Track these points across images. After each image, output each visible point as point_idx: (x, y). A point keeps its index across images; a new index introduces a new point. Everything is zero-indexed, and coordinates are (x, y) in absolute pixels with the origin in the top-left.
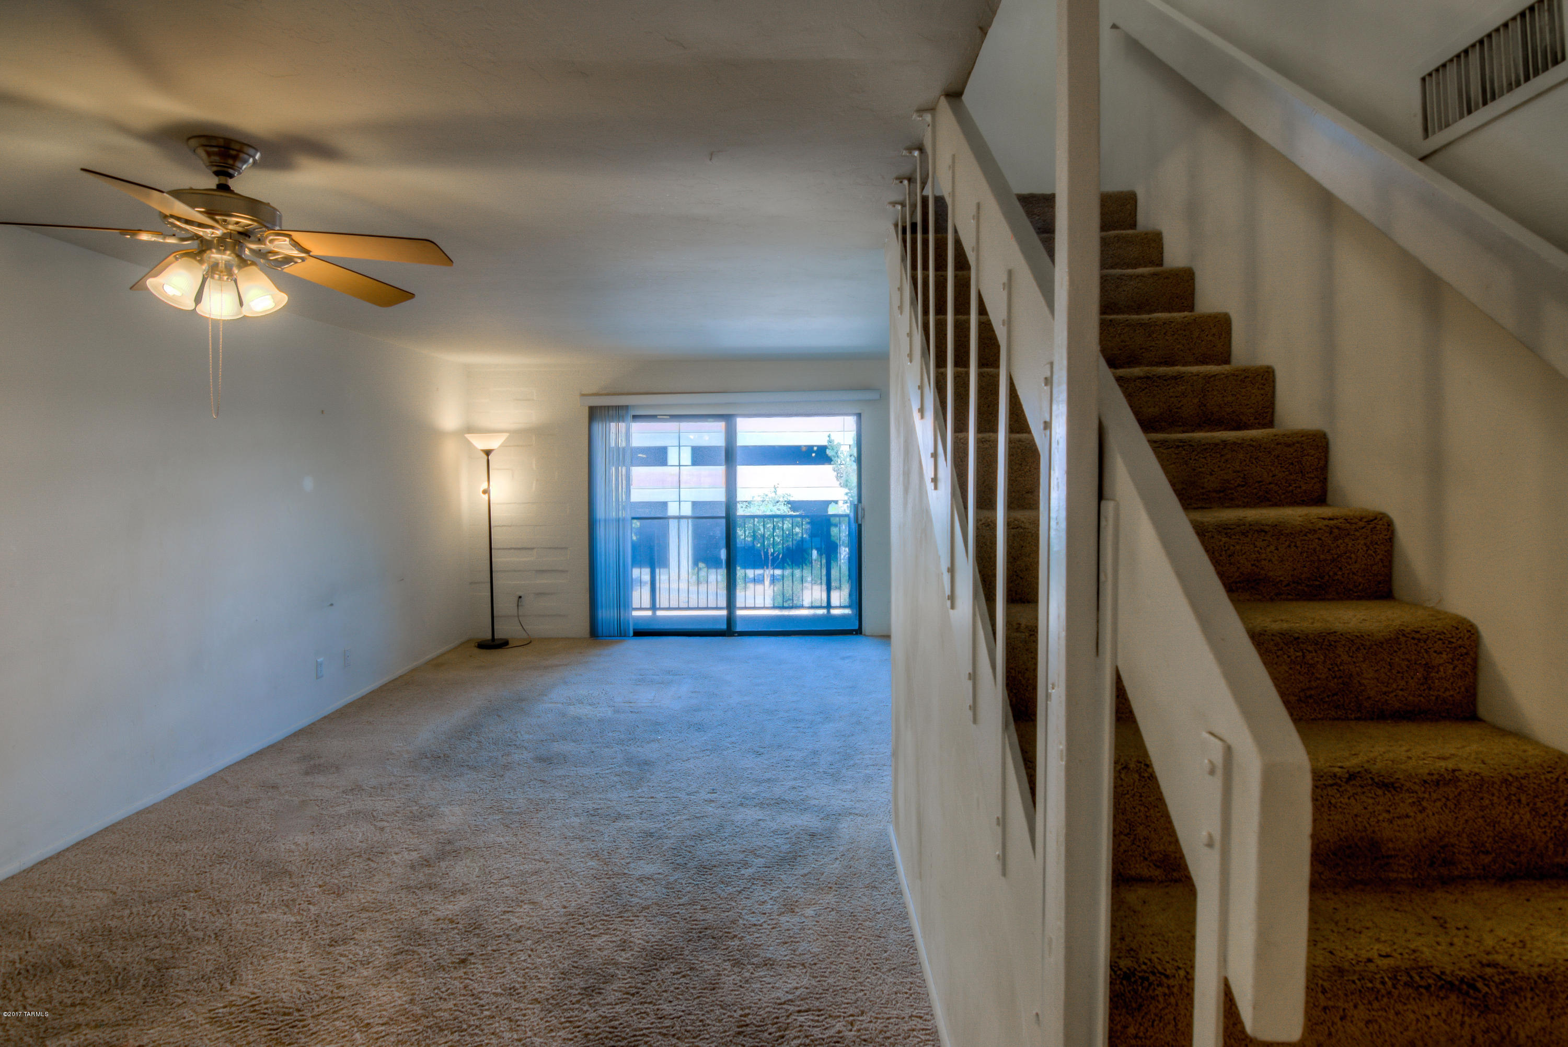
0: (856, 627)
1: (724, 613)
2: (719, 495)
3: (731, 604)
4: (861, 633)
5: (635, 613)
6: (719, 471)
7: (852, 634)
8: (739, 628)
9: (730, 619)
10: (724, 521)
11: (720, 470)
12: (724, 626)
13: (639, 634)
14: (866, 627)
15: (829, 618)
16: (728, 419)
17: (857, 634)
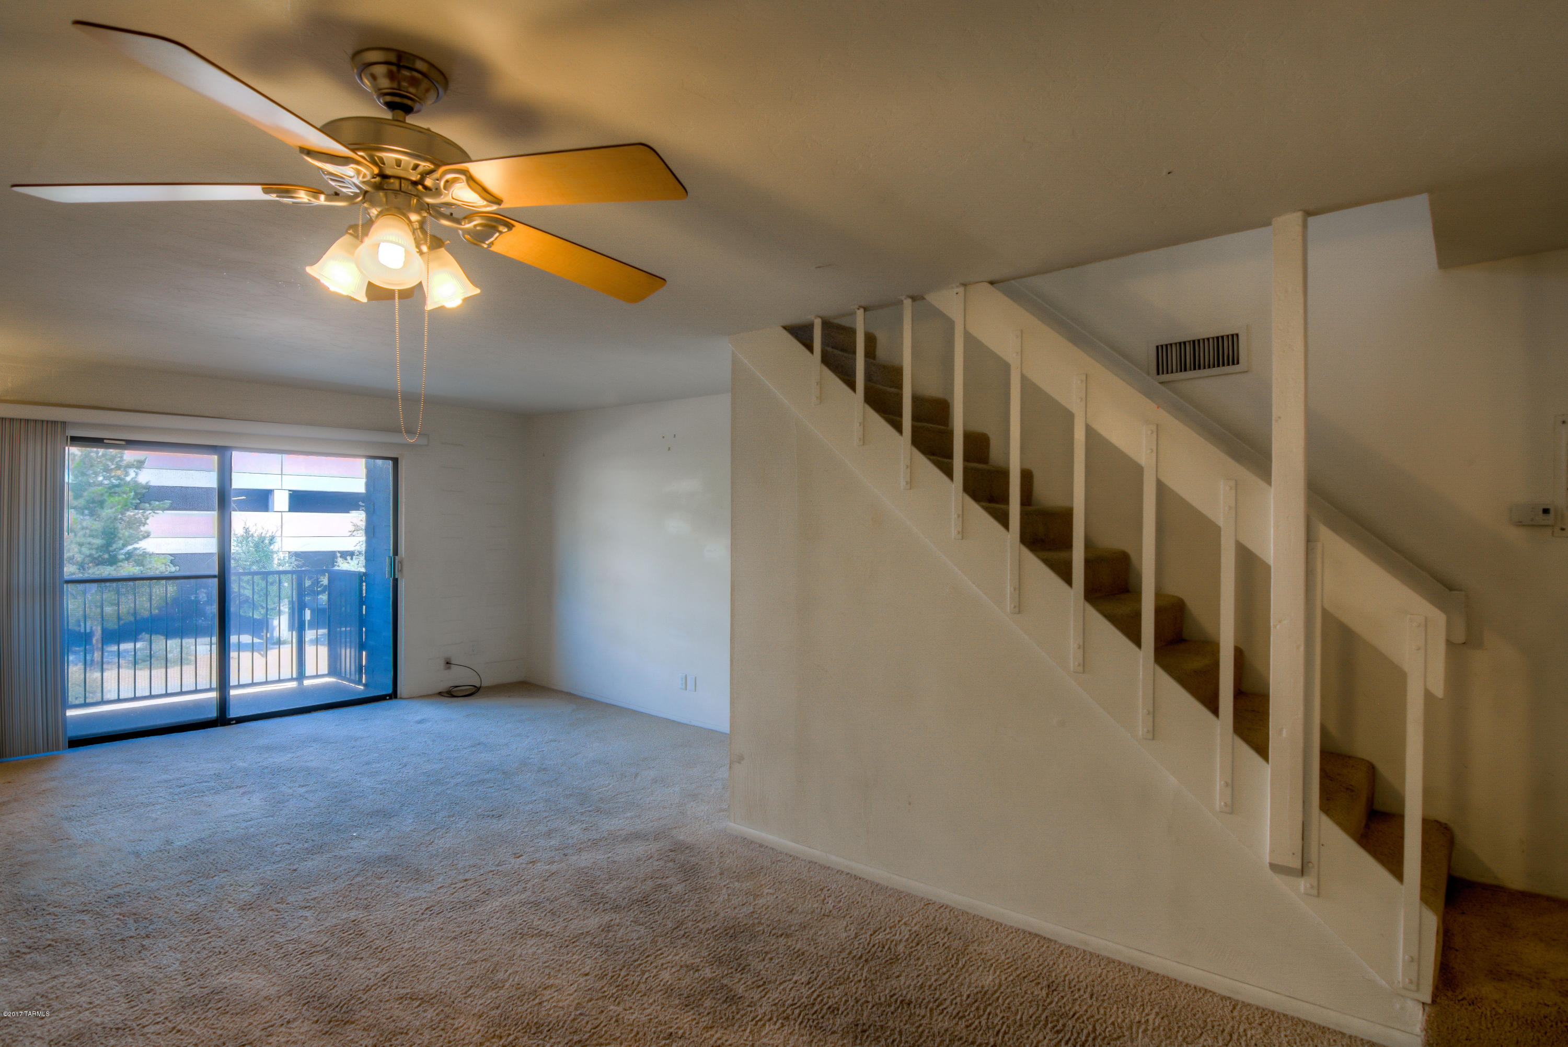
0: (390, 691)
1: (213, 695)
2: (208, 545)
3: (223, 683)
4: (396, 697)
5: (70, 713)
6: (211, 517)
7: (386, 699)
8: (233, 713)
9: (223, 703)
10: (216, 580)
11: (214, 515)
12: (213, 714)
13: (76, 743)
14: (402, 689)
15: (302, 692)
16: (222, 451)
17: (391, 698)
